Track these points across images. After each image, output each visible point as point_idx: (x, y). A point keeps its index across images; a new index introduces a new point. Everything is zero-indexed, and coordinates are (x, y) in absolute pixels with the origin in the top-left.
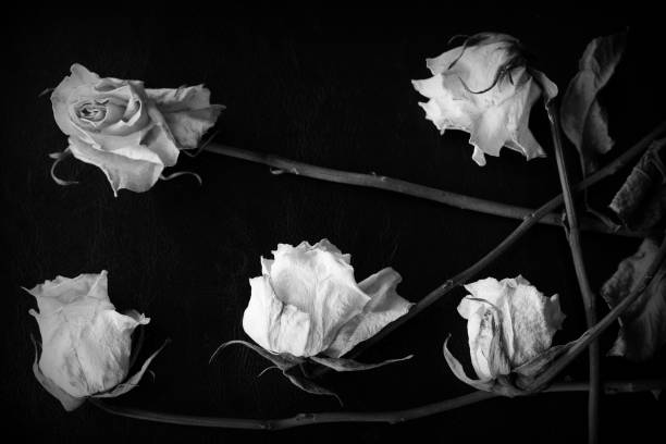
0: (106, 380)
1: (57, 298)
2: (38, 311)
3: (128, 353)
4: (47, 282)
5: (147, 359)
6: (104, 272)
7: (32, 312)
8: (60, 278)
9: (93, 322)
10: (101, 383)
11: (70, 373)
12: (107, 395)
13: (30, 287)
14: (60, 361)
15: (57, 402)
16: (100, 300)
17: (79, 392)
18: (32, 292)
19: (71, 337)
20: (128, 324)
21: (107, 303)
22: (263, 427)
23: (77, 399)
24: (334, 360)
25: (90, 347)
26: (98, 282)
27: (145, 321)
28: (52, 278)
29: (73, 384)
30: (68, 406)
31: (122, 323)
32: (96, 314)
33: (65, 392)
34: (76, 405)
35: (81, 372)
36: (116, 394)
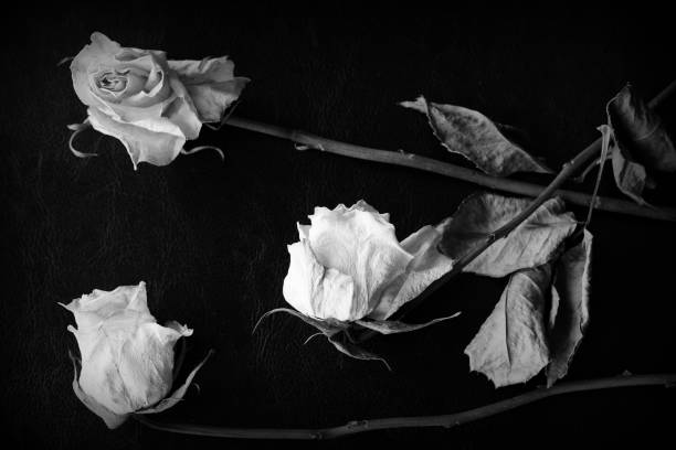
0: (149, 395)
1: (95, 312)
2: (76, 326)
3: (172, 366)
4: (84, 296)
5: (192, 371)
6: (142, 284)
7: (71, 328)
8: (96, 291)
9: (134, 335)
10: (145, 399)
11: (112, 389)
12: (151, 411)
13: (67, 302)
14: (101, 377)
15: (99, 421)
16: (140, 313)
17: (123, 409)
19: (112, 351)
20: (171, 336)
21: (147, 315)
22: (314, 437)
23: (121, 416)
24: (380, 323)
25: (132, 362)
26: (136, 294)
27: (188, 332)
28: (89, 292)
29: (116, 401)
30: (111, 423)
31: (164, 335)
32: (137, 327)
33: (107, 410)
34: (119, 422)
35: (124, 388)
36: (160, 409)
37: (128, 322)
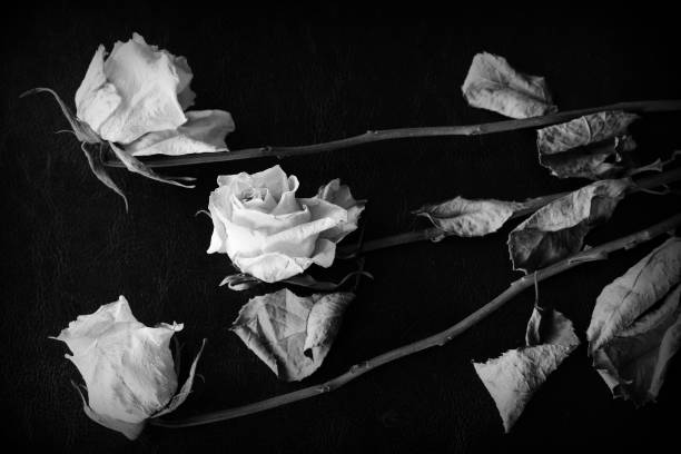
0: (160, 396)
1: (86, 335)
2: (72, 354)
3: (172, 364)
4: (71, 324)
5: (193, 361)
6: (121, 297)
7: (67, 356)
9: (130, 345)
10: (156, 401)
11: (123, 401)
12: (165, 411)
13: (57, 335)
14: (110, 394)
15: (118, 436)
16: (129, 323)
17: (138, 417)
18: (61, 338)
19: (113, 367)
20: (162, 336)
21: (136, 324)
22: (322, 391)
23: (138, 425)
25: (135, 370)
26: (120, 308)
27: (179, 327)
28: (74, 319)
29: (130, 412)
30: (131, 436)
31: (160, 335)
32: (129, 337)
33: (124, 422)
34: (138, 431)
35: (135, 398)
36: (173, 407)
37: (120, 334)
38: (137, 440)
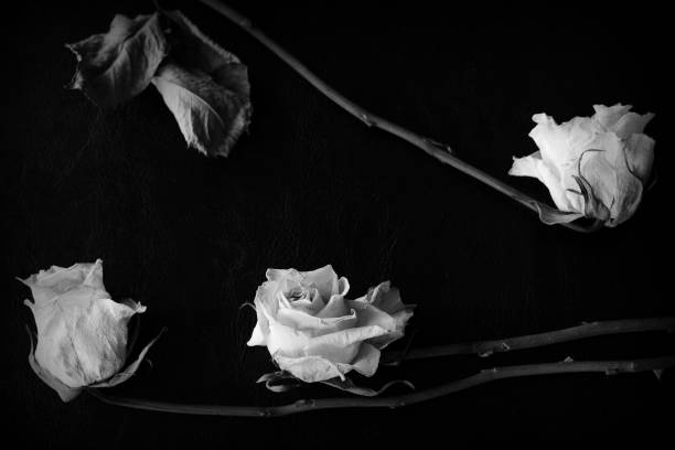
0: (102, 369)
1: (52, 287)
2: (33, 301)
3: (125, 342)
4: (42, 272)
5: (143, 347)
6: (98, 261)
7: (27, 302)
8: (54, 267)
9: (89, 311)
10: (98, 373)
11: (66, 363)
12: (104, 385)
13: (26, 277)
14: (56, 352)
16: (95, 289)
17: (77, 382)
18: (28, 282)
19: (68, 327)
20: (124, 312)
21: (102, 292)
22: (262, 414)
23: (74, 390)
25: (87, 337)
26: (94, 271)
27: (142, 309)
28: (46, 268)
29: (70, 374)
30: (65, 397)
31: (117, 311)
32: (92, 303)
33: (62, 383)
34: (73, 395)
35: (78, 362)
36: (113, 383)
37: (85, 297)
38: (68, 403)
